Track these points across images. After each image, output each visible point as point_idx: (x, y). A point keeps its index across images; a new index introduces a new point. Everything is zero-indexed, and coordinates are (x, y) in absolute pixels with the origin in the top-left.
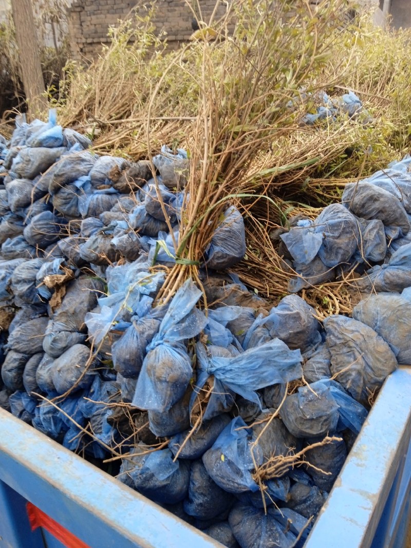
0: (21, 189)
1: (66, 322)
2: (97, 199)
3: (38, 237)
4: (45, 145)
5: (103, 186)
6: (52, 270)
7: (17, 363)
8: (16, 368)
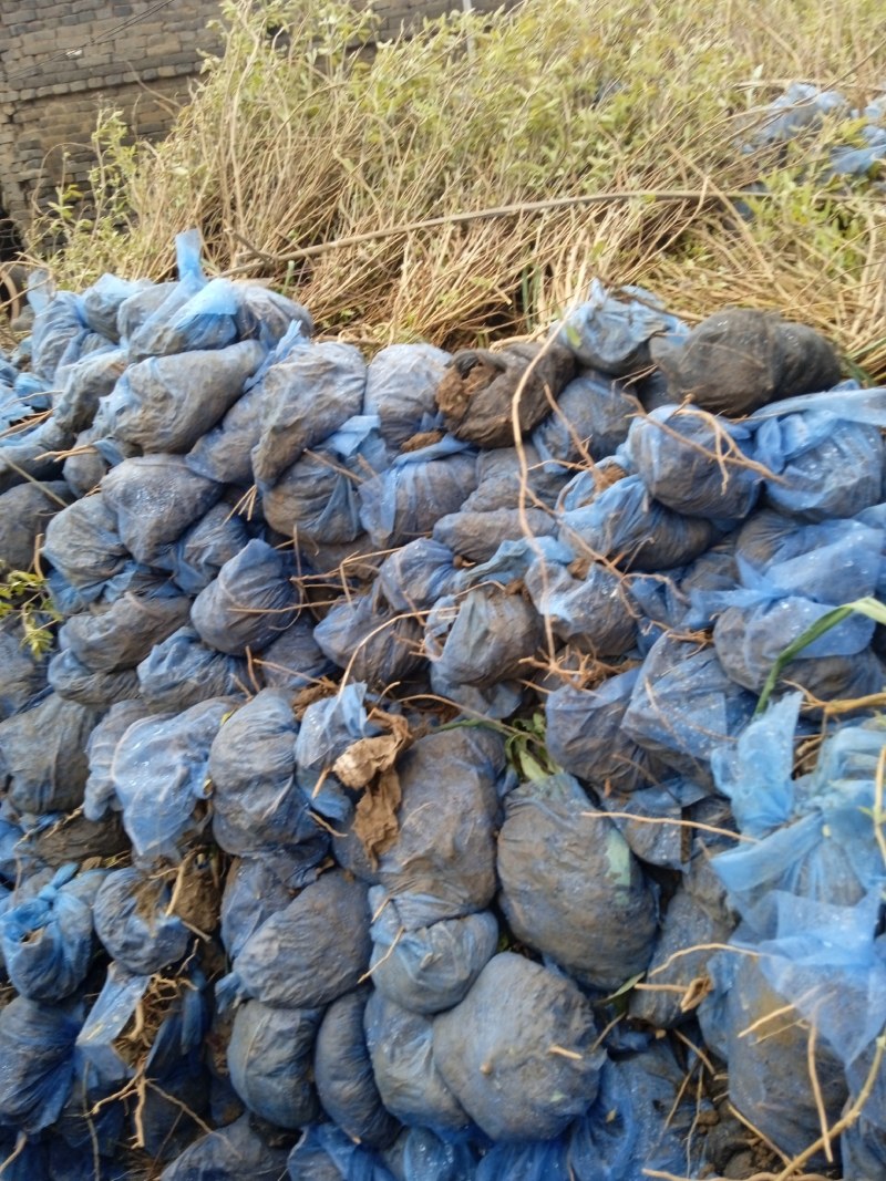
0: (158, 488)
1: (434, 888)
2: (415, 479)
3: (247, 626)
4: (195, 343)
5: (419, 437)
6: (343, 728)
7: (292, 1043)
8: (291, 1060)
